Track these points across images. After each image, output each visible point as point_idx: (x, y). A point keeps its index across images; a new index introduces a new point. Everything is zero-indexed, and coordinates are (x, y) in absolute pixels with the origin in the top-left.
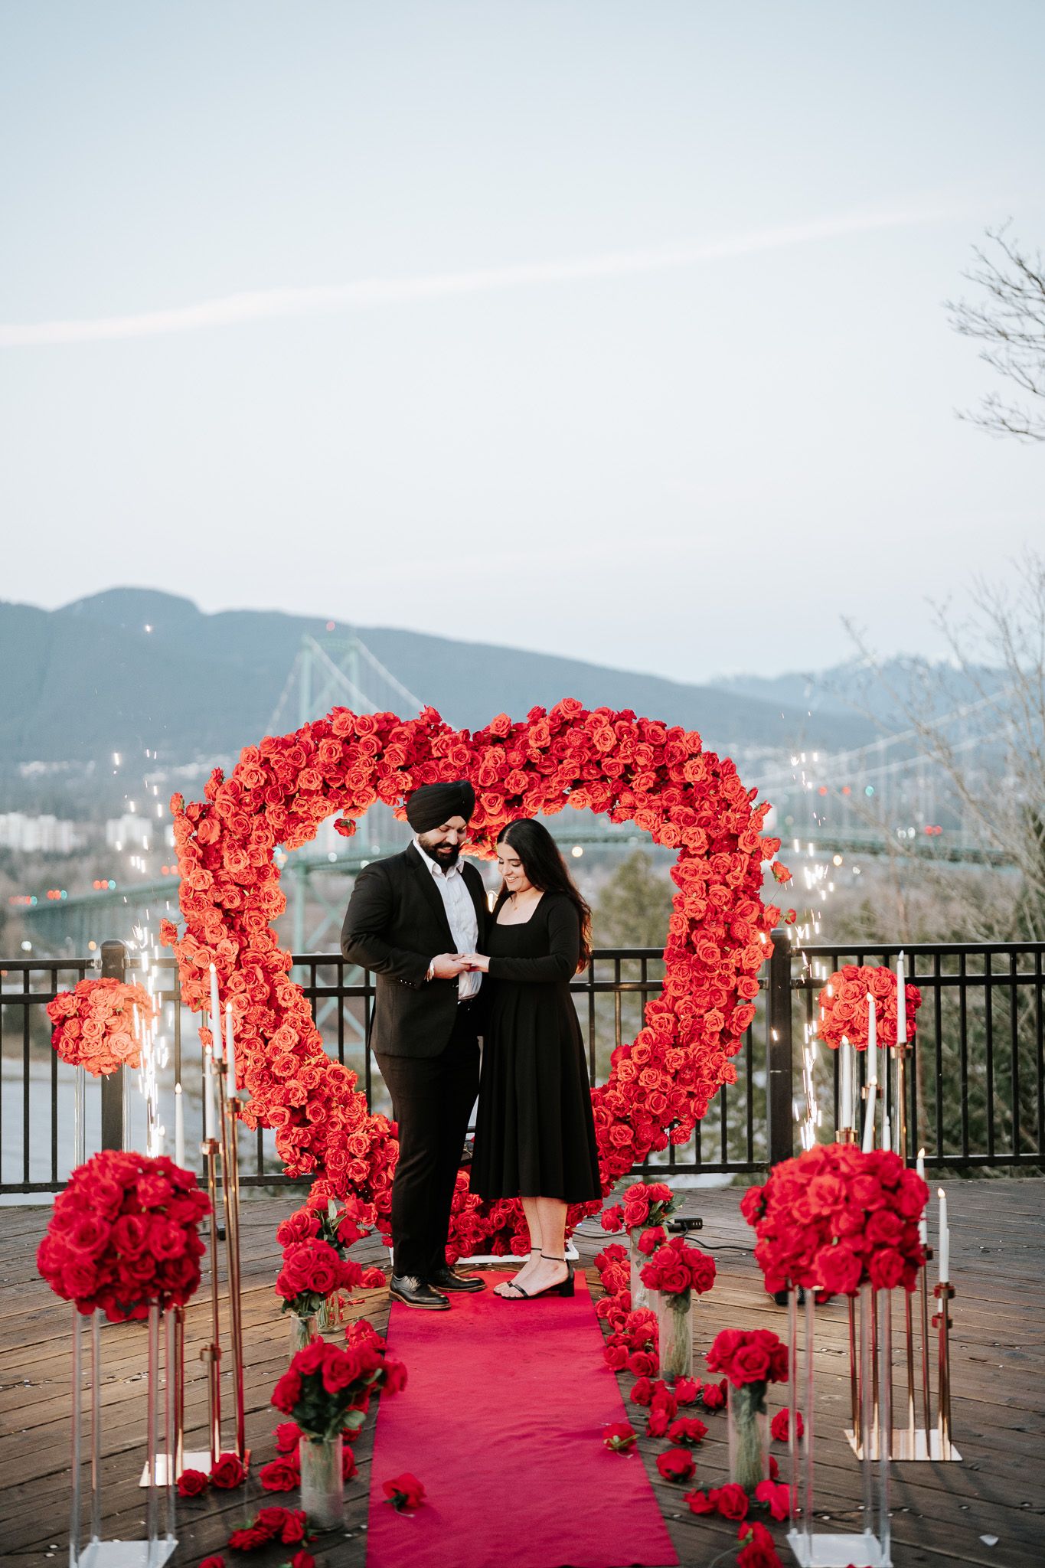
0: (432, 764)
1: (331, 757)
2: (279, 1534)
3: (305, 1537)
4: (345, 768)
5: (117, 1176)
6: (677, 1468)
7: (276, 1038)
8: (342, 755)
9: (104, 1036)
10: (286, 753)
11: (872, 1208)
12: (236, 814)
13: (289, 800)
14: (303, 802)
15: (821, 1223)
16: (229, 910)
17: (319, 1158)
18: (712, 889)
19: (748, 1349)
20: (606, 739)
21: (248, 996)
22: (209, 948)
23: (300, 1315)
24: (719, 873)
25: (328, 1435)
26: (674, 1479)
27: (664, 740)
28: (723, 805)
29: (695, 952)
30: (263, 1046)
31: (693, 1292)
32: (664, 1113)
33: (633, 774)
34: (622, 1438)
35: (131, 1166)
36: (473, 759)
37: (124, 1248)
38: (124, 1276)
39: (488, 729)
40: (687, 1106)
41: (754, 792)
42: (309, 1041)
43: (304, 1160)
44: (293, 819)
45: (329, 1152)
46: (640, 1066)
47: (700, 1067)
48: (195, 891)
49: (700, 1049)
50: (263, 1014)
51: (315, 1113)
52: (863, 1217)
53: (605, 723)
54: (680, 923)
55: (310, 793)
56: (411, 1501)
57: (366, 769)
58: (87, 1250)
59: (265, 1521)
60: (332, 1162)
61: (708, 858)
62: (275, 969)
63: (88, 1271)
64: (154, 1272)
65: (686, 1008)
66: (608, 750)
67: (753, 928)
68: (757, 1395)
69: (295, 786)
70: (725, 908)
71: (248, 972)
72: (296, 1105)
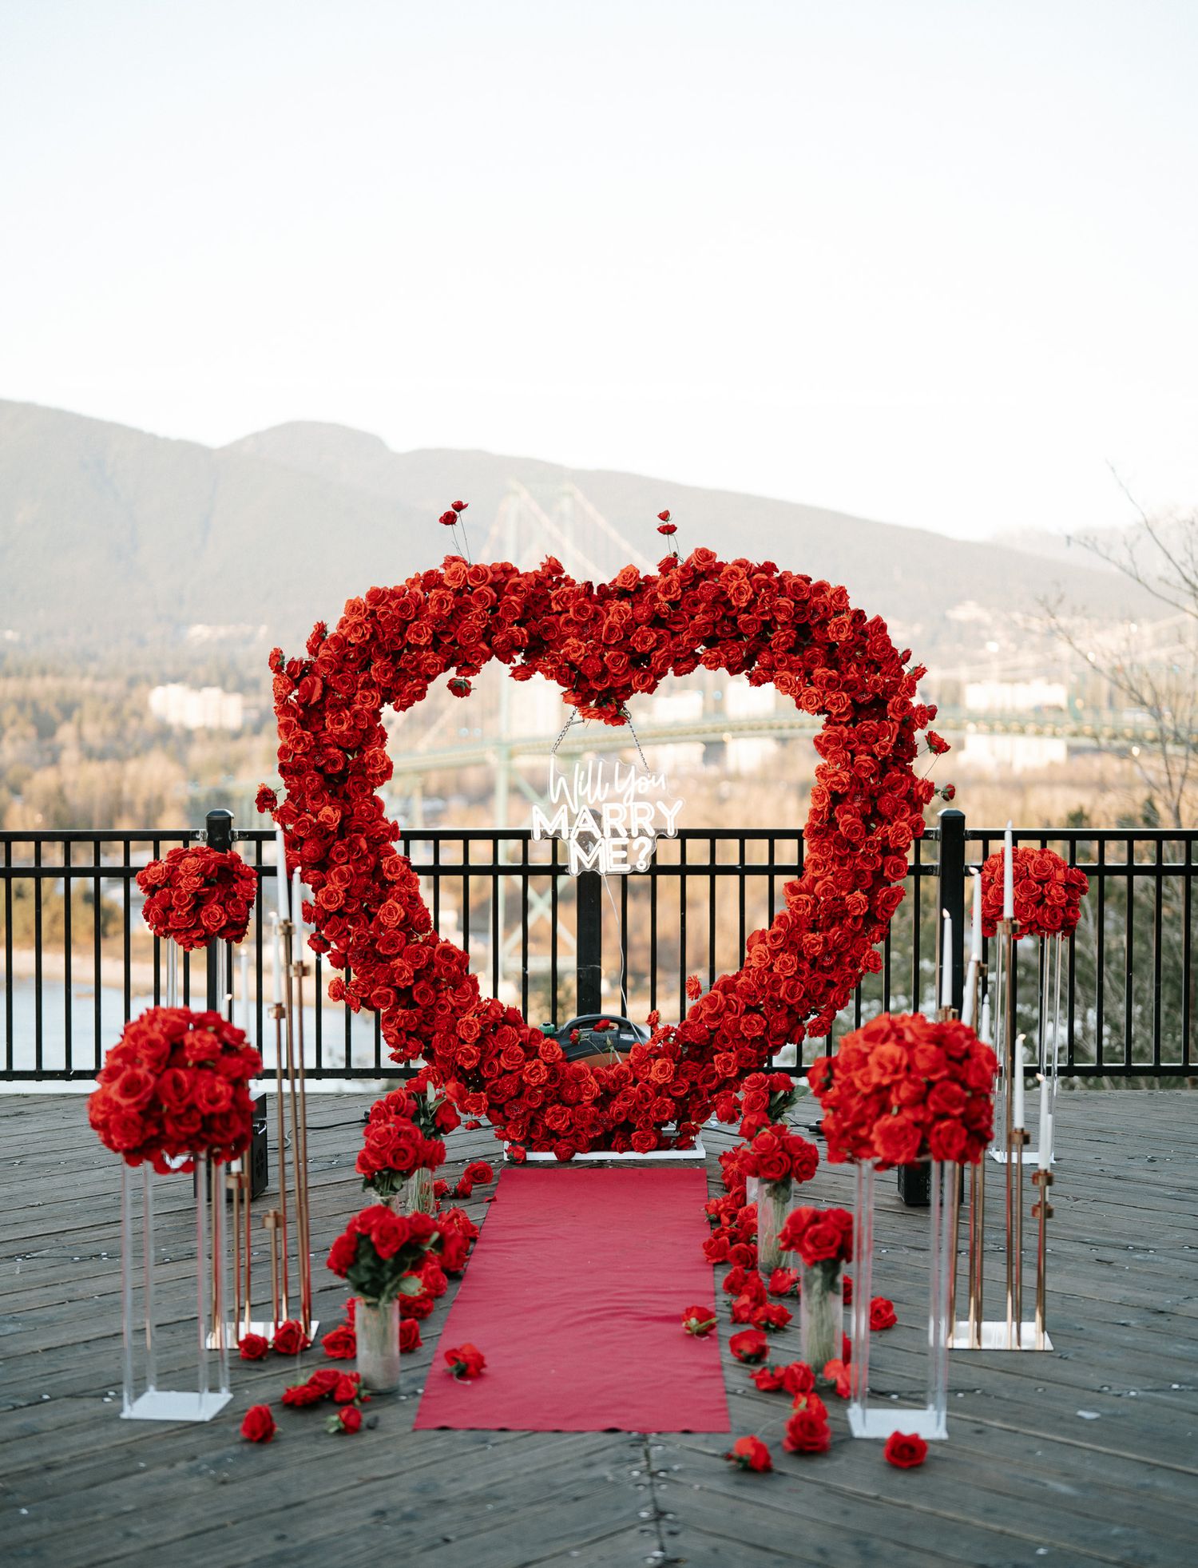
0: (553, 618)
1: (440, 609)
2: (332, 1393)
3: (358, 1396)
4: (457, 622)
5: (165, 1030)
6: (747, 1348)
7: (380, 913)
8: (454, 607)
9: (196, 907)
10: (393, 604)
11: (934, 1077)
12: (339, 672)
13: (397, 655)
14: (412, 658)
15: (882, 1091)
16: (332, 775)
17: (428, 1043)
18: (857, 759)
19: (819, 1226)
20: (741, 594)
21: (352, 867)
22: (309, 816)
23: (381, 1195)
24: (866, 743)
25: (384, 1299)
26: (746, 1360)
27: (806, 596)
28: (873, 668)
29: (838, 828)
30: (367, 921)
31: (794, 1179)
32: (800, 1002)
33: (772, 631)
34: (700, 1321)
35: (179, 1021)
36: (597, 614)
37: (169, 1101)
38: (170, 1128)
39: (615, 581)
40: (826, 995)
41: (907, 655)
42: (416, 917)
43: (411, 1044)
44: (401, 675)
45: (437, 1036)
46: (775, 951)
47: (841, 953)
48: (295, 754)
49: (841, 934)
50: (366, 888)
51: (422, 994)
52: (924, 1088)
53: (741, 575)
54: (823, 796)
55: (418, 648)
56: (472, 1369)
57: (478, 623)
58: (131, 1101)
59: (319, 1380)
60: (440, 1047)
61: (854, 726)
62: (381, 839)
63: (134, 1122)
64: (199, 1126)
65: (826, 890)
66: (744, 605)
67: (901, 803)
68: (830, 1275)
69: (403, 639)
70: (872, 781)
71: (351, 842)
72: (402, 985)
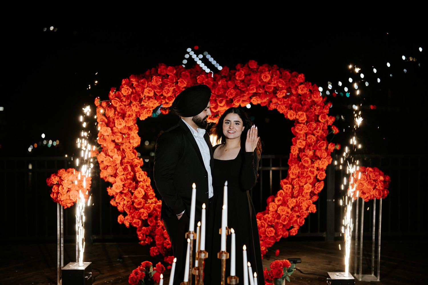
1: (156, 83)
4: (163, 88)
7: (136, 193)
8: (161, 82)
9: (68, 192)
10: (139, 81)
12: (120, 105)
13: (141, 100)
14: (146, 101)
16: (117, 143)
17: (153, 239)
18: (308, 136)
20: (266, 77)
21: (125, 176)
22: (109, 158)
24: (311, 130)
27: (290, 77)
28: (313, 103)
29: (301, 161)
30: (131, 196)
32: (287, 224)
33: (278, 90)
36: (214, 84)
40: (296, 220)
42: (149, 194)
43: (147, 239)
44: (142, 107)
45: (157, 237)
46: (278, 205)
47: (302, 206)
48: (104, 136)
49: (302, 199)
50: (130, 184)
51: (151, 222)
53: (266, 70)
54: (295, 149)
55: (149, 98)
57: (170, 88)
60: (158, 241)
61: (307, 124)
62: (136, 166)
65: (297, 183)
66: (268, 81)
67: (324, 152)
69: (143, 95)
70: (313, 144)
71: (125, 167)
72: (144, 219)
